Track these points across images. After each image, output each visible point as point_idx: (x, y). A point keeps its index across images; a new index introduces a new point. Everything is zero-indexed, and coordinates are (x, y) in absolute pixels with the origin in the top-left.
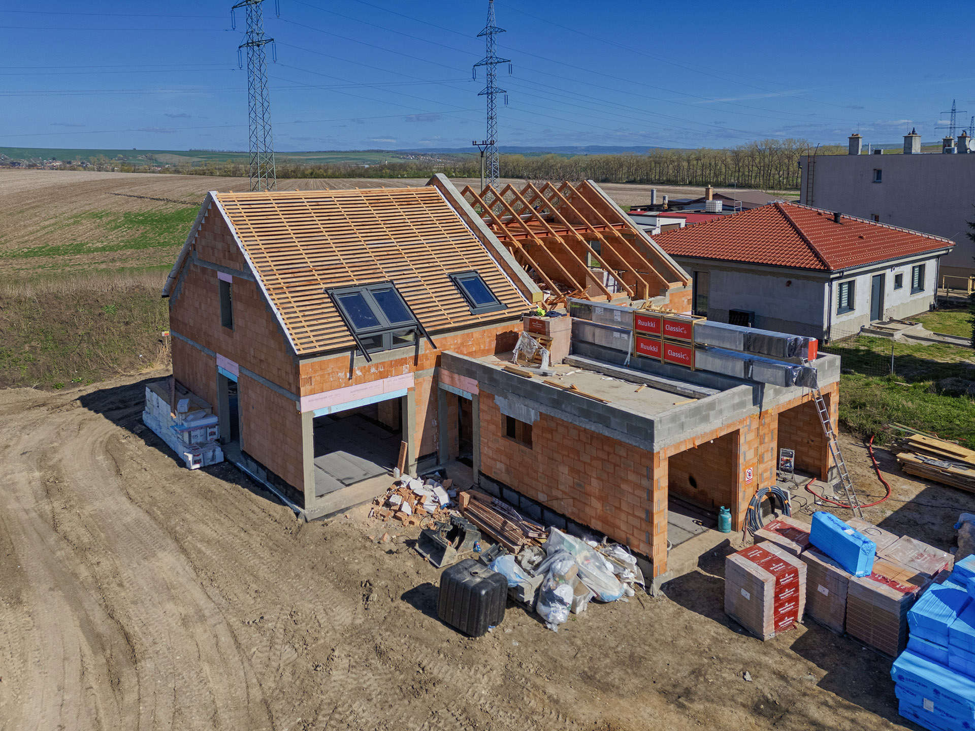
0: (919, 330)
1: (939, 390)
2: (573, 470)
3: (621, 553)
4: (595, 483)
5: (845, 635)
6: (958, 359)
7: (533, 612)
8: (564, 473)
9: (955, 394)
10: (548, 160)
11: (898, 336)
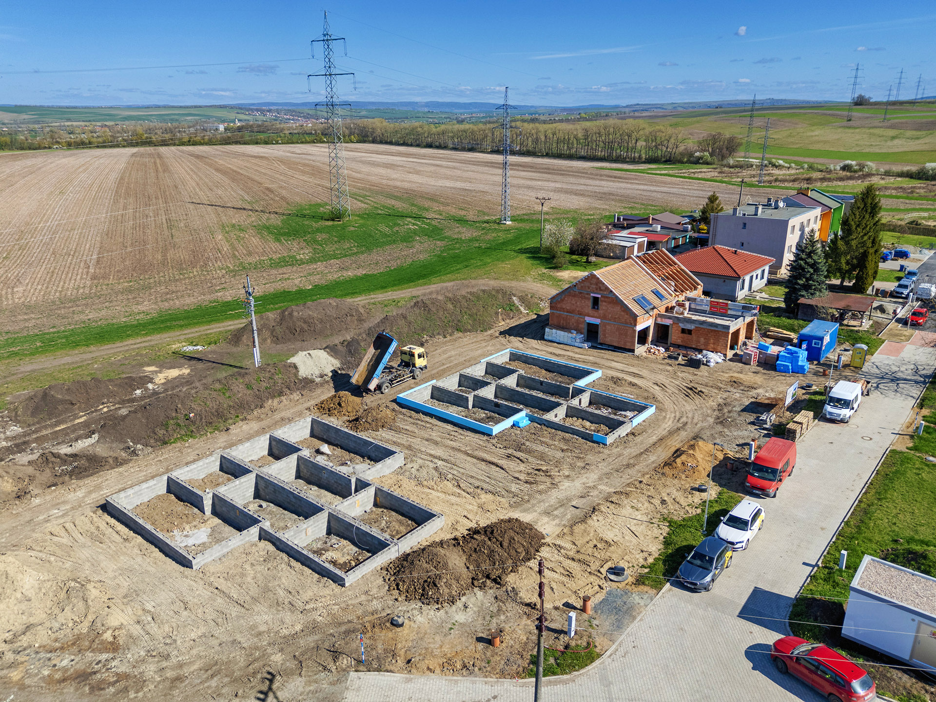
0: (764, 295)
1: (775, 316)
2: (705, 339)
3: (719, 354)
4: (712, 341)
5: (765, 363)
6: (778, 305)
7: (706, 365)
8: (702, 340)
9: (779, 317)
10: (417, 128)
11: (758, 298)
